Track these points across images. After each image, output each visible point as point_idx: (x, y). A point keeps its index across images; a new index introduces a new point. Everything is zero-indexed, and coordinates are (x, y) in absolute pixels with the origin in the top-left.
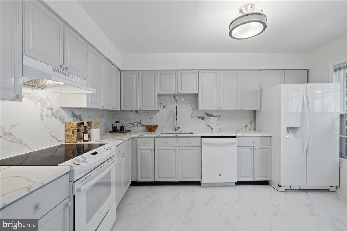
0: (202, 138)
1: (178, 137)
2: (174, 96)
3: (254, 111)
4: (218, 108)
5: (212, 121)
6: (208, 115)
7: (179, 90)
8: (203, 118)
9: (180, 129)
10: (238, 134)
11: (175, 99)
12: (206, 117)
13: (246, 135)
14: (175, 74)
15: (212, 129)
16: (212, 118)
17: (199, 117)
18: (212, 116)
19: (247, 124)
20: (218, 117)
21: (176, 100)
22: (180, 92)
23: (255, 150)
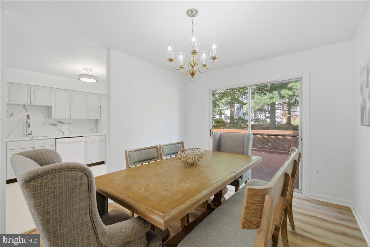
0: (56, 139)
1: (33, 140)
2: (24, 106)
3: (97, 120)
4: (69, 117)
5: (64, 127)
6: (60, 122)
7: (32, 102)
8: (55, 125)
9: (31, 134)
10: (85, 135)
11: (24, 108)
12: (58, 124)
13: (90, 135)
14: (28, 88)
15: (64, 134)
16: (64, 124)
17: (52, 124)
18: (63, 123)
19: (91, 129)
20: (69, 124)
21: (26, 109)
22: (33, 103)
23: (96, 144)
